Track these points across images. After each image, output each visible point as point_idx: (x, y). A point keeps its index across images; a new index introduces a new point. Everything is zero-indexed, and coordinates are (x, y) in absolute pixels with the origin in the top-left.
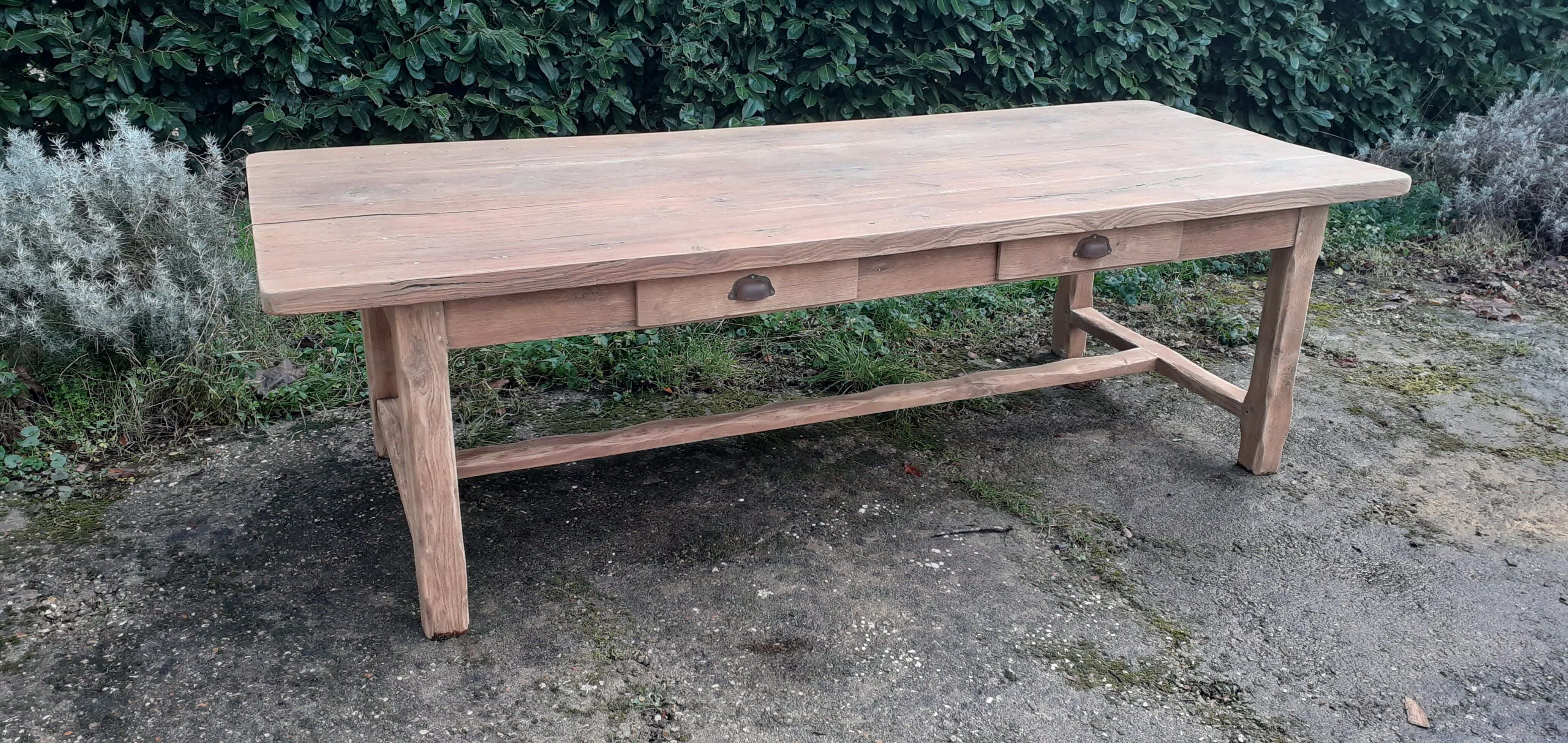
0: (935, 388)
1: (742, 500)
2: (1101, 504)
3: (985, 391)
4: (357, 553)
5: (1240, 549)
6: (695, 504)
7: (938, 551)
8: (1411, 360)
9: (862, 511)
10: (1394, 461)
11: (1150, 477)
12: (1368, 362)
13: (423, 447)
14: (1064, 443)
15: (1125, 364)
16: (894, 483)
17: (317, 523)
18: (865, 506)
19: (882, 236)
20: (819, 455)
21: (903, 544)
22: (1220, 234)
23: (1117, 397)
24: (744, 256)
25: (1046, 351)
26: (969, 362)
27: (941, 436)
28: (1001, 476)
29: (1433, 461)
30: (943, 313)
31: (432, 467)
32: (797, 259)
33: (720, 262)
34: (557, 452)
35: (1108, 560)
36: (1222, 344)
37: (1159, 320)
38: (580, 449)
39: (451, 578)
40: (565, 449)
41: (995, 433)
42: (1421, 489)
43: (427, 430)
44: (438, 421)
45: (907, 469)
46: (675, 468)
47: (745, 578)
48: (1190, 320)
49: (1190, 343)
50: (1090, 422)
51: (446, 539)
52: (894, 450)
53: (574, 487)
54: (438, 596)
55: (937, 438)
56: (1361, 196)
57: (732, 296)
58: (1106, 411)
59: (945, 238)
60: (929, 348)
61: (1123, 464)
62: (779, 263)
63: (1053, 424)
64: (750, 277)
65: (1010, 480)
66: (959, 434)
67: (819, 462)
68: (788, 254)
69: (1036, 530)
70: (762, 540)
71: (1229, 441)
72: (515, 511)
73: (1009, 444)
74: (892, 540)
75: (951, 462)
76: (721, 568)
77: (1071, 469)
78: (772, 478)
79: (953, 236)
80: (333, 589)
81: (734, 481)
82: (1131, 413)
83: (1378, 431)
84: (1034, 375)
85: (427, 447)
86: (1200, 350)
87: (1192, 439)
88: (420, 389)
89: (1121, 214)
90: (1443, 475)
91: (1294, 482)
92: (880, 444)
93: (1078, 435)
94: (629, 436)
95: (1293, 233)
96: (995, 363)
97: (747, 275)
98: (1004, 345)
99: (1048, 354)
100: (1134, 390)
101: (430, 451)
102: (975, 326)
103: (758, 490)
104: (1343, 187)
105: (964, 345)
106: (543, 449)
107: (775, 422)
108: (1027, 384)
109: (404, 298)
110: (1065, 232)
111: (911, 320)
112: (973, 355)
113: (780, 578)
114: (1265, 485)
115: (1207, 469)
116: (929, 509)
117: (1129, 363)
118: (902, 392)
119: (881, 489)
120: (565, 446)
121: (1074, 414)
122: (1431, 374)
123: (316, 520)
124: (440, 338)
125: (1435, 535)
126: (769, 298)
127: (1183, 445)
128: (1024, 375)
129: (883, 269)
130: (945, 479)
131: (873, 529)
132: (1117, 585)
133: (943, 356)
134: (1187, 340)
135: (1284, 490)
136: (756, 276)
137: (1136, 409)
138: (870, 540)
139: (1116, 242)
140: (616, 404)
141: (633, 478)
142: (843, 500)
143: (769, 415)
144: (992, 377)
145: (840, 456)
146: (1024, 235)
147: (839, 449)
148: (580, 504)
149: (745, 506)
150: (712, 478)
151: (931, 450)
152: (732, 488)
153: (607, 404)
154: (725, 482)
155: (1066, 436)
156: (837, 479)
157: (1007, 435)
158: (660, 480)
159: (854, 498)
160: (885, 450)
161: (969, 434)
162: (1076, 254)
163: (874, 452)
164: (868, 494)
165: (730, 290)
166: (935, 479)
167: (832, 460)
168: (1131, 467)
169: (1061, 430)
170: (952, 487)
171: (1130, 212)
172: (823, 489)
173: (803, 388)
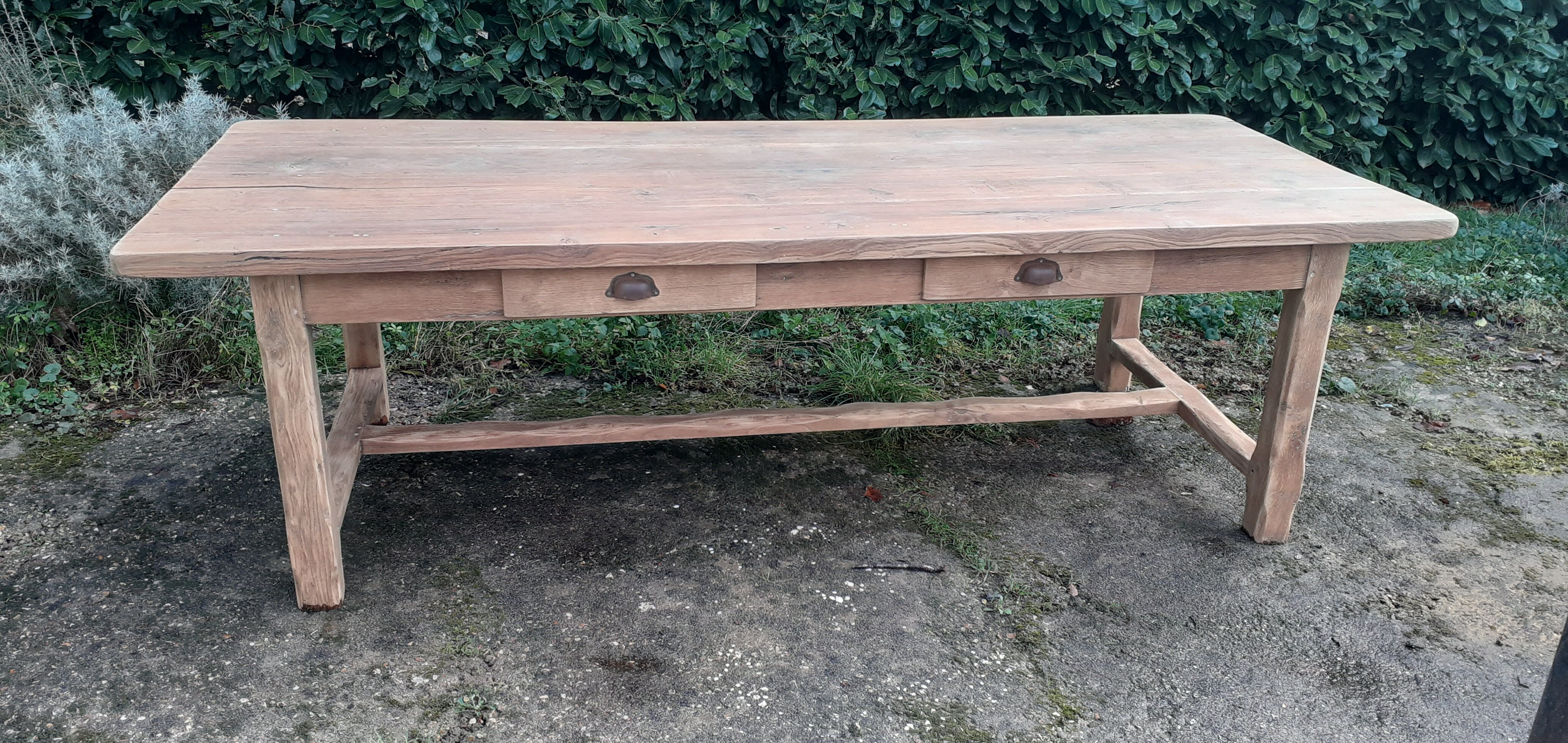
0: (910, 410)
1: (677, 506)
2: (1060, 555)
3: (967, 419)
5: (1195, 624)
6: (627, 505)
7: (851, 584)
8: (1517, 431)
9: (794, 532)
10: (1436, 546)
12: (1463, 428)
14: (1054, 483)
16: (845, 506)
17: (266, 483)
18: (800, 528)
19: (777, 243)
20: (782, 468)
21: (818, 573)
22: (1206, 267)
23: (1142, 440)
24: (616, 252)
26: (997, 385)
28: (966, 510)
29: (1485, 552)
30: (987, 331)
31: (293, 439)
32: (677, 260)
33: (588, 256)
35: (1035, 617)
38: (512, 437)
39: (318, 551)
40: (496, 435)
41: (984, 465)
42: (1453, 582)
43: (286, 403)
44: (297, 394)
45: (867, 493)
46: (628, 466)
47: (635, 589)
50: (1097, 463)
51: (312, 513)
52: (863, 471)
53: (520, 475)
55: (917, 463)
56: (1387, 236)
57: (609, 294)
58: (1120, 454)
59: (851, 250)
60: (957, 367)
61: (1110, 514)
62: (656, 262)
63: (1054, 461)
64: (629, 274)
65: (973, 517)
67: (779, 476)
68: (667, 254)
69: (972, 575)
70: (675, 550)
73: (993, 478)
74: (808, 567)
75: (918, 490)
76: (617, 575)
77: (1047, 513)
78: (720, 488)
79: (861, 248)
80: (243, 549)
81: (679, 485)
82: (1149, 459)
83: (1434, 508)
85: (287, 418)
87: (1204, 495)
88: (278, 361)
89: (1068, 237)
90: (1489, 569)
91: (1299, 556)
93: (1075, 477)
95: (1303, 274)
96: (1024, 389)
97: (626, 273)
98: (1041, 372)
100: (1165, 433)
101: (291, 424)
103: (699, 498)
104: (1362, 225)
105: (998, 367)
106: (475, 433)
107: (724, 430)
108: (1018, 415)
109: (248, 269)
110: (998, 253)
111: (942, 336)
112: (1004, 379)
113: (670, 593)
114: (1262, 556)
115: (1204, 529)
116: (867, 538)
117: (1145, 403)
118: (875, 411)
119: (827, 511)
120: (497, 432)
121: (1083, 453)
122: (1534, 450)
123: (266, 480)
124: (296, 312)
125: (1443, 638)
126: (653, 298)
127: (1190, 500)
128: (1016, 405)
130: (904, 508)
131: (795, 553)
132: (1030, 647)
133: (971, 377)
135: (1283, 564)
136: (636, 274)
137: (1157, 454)
138: (785, 564)
139: (1069, 268)
140: (605, 394)
141: (581, 471)
142: (780, 519)
143: (721, 421)
144: (979, 405)
145: (803, 472)
146: (946, 252)
147: (806, 464)
148: (517, 492)
149: (677, 513)
150: (659, 480)
151: (904, 475)
152: (673, 493)
153: (595, 394)
154: (670, 486)
155: (1060, 476)
156: (787, 496)
157: (996, 469)
158: (607, 477)
159: (794, 517)
160: (854, 470)
161: (955, 463)
162: (1018, 278)
163: (841, 471)
164: (810, 515)
165: (608, 286)
166: (892, 506)
167: (793, 475)
168: (1117, 518)
169: (1059, 469)
170: (905, 518)
171: (1079, 235)
172: (766, 504)
173: (801, 396)
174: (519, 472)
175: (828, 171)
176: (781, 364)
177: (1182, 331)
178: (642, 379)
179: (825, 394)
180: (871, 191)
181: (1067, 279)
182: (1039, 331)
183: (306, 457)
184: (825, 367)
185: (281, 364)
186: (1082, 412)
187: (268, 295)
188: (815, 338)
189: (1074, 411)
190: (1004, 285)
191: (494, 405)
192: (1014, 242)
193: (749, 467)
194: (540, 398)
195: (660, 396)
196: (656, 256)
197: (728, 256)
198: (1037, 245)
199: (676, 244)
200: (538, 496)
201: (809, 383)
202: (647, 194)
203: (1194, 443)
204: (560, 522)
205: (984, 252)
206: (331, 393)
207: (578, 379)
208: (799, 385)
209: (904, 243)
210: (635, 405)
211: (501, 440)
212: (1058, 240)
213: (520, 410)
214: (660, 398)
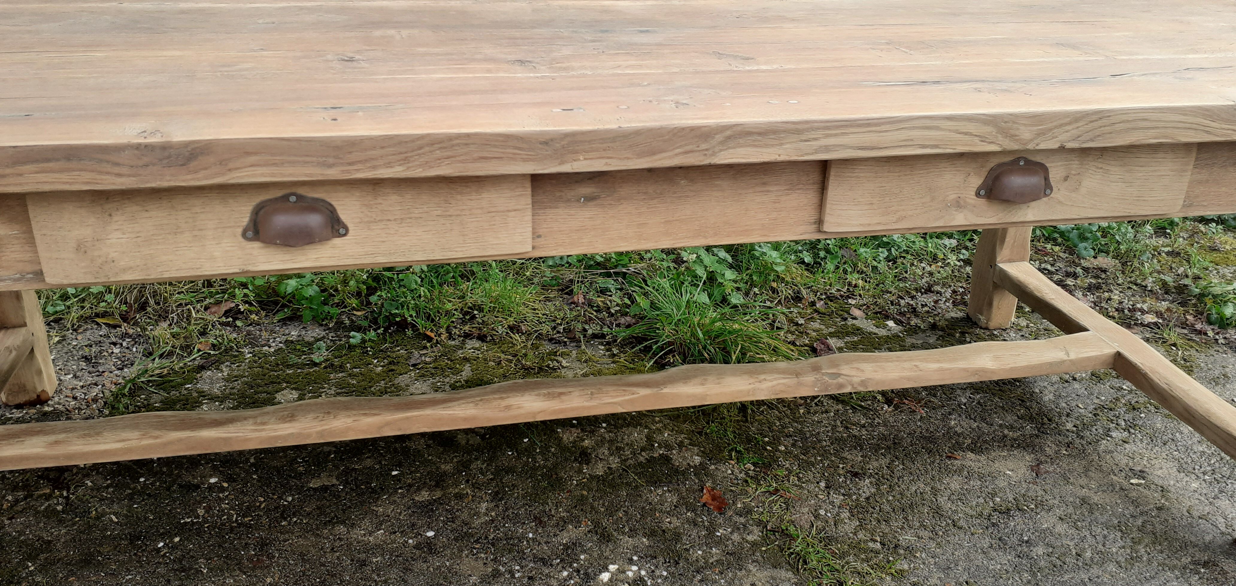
0: (762, 377)
1: (431, 534)
3: (841, 386)
6: (358, 533)
9: (605, 577)
11: (1088, 554)
14: (959, 471)
15: (1066, 358)
16: (676, 522)
18: (613, 568)
20: (584, 456)
23: (1051, 396)
24: (248, 154)
25: (960, 315)
26: (850, 322)
27: (776, 441)
28: (849, 526)
30: (828, 251)
32: (374, 168)
33: (193, 164)
36: (1210, 323)
37: (1120, 281)
40: (156, 438)
41: (858, 444)
45: (706, 498)
46: (369, 462)
48: (1164, 284)
49: (1164, 319)
50: (1005, 436)
52: (697, 460)
53: (213, 480)
55: (768, 443)
57: (250, 234)
58: (1031, 419)
59: (704, 146)
60: (798, 298)
61: (1047, 521)
62: (334, 173)
63: (950, 434)
64: (286, 198)
65: (861, 536)
66: (804, 439)
67: (580, 471)
71: (1221, 492)
73: (876, 464)
75: (777, 490)
77: (962, 523)
78: (496, 497)
79: (722, 143)
81: (438, 494)
82: (1069, 426)
84: (923, 365)
86: (1178, 330)
87: (1160, 483)
89: (1077, 120)
92: (681, 445)
93: (983, 458)
94: (264, 424)
96: (885, 326)
97: (279, 193)
98: (902, 302)
99: (962, 319)
100: (1076, 385)
102: (869, 271)
103: (465, 516)
105: (848, 297)
106: (125, 435)
107: (502, 414)
108: (909, 379)
111: (778, 260)
112: (856, 312)
115: (1185, 545)
117: (1073, 356)
118: (711, 378)
119: (651, 534)
121: (983, 420)
126: (337, 241)
127: (1146, 492)
128: (907, 365)
129: (590, 199)
130: (759, 523)
133: (816, 311)
134: (1159, 314)
136: (300, 198)
137: (1077, 419)
139: (1064, 174)
140: (351, 348)
141: (301, 474)
142: (585, 552)
143: (495, 403)
144: (856, 365)
145: (615, 462)
146: (872, 148)
147: (619, 449)
148: (201, 512)
149: (429, 547)
150: (410, 486)
151: (754, 464)
152: (427, 509)
153: (340, 348)
154: (424, 496)
155: (964, 458)
156: (592, 507)
157: (876, 449)
158: (335, 481)
159: (603, 547)
160: (685, 458)
161: (820, 441)
162: (982, 192)
163: (666, 459)
164: (627, 542)
165: (245, 220)
166: (742, 520)
167: (600, 470)
168: (1061, 528)
169: (958, 447)
170: (765, 538)
171: (1094, 117)
172: (562, 524)
173: (608, 343)
174: (211, 476)
175: (647, 31)
176: (581, 300)
177: (1049, 246)
178: (403, 325)
179: (640, 340)
180: (719, 55)
181: (1060, 192)
182: (889, 250)
184: (638, 305)
186: (993, 372)
188: (624, 266)
189: (984, 371)
190: (959, 205)
191: (202, 368)
192: (989, 129)
193: (539, 458)
194: (265, 355)
195: (425, 348)
196: (331, 160)
197: (475, 160)
198: (1026, 134)
199: (371, 139)
200: (230, 516)
201: (618, 325)
202: (351, 60)
203: (1117, 399)
204: (254, 569)
205: (936, 146)
207: (322, 325)
208: (606, 330)
209: (798, 132)
210: (390, 363)
212: (1061, 125)
213: (235, 373)
214: (424, 352)
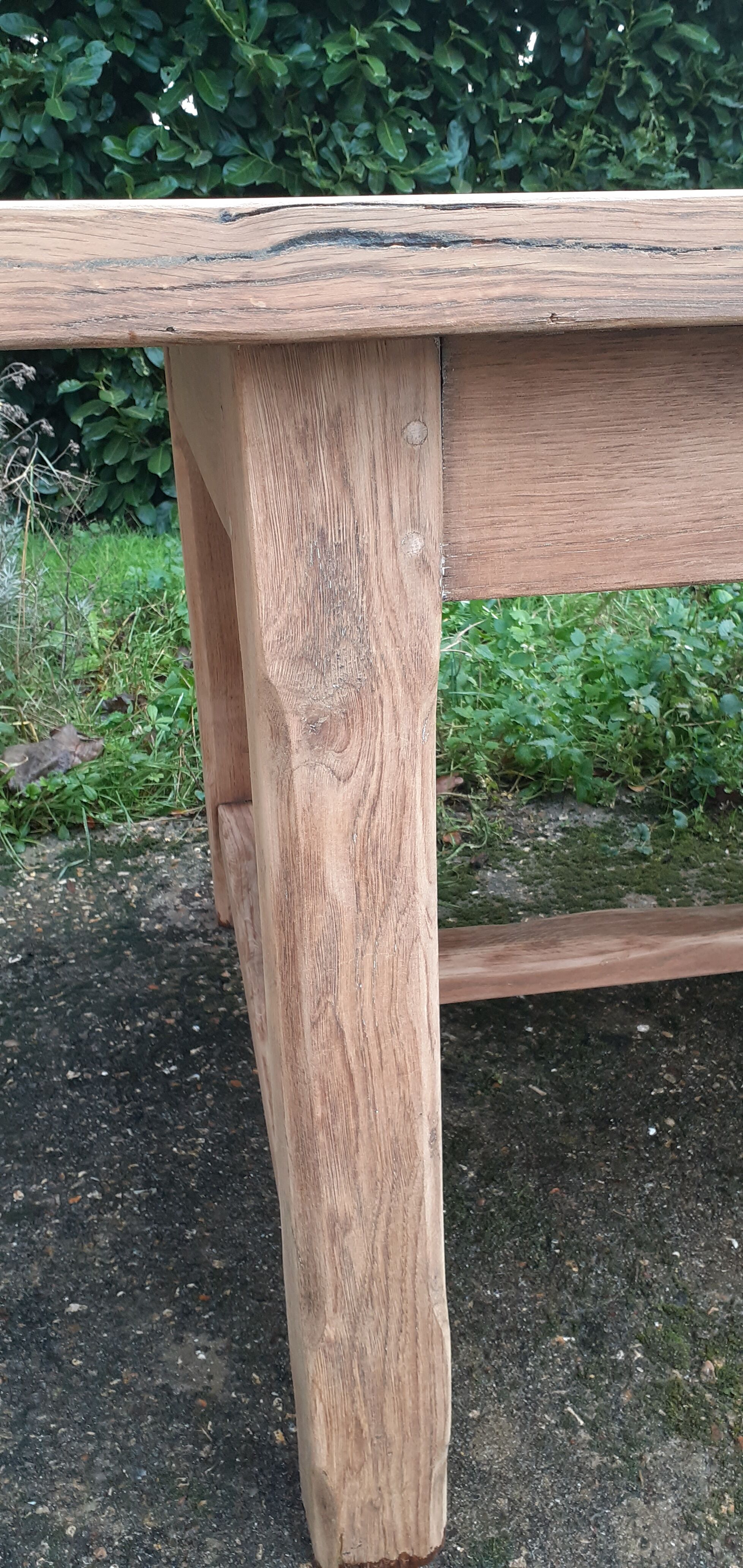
4: (147, 1184)
13: (330, 984)
17: (72, 1084)
31: (361, 1054)
34: (635, 955)
38: (688, 950)
39: (401, 1409)
43: (348, 920)
44: (389, 884)
51: (394, 1295)
54: (356, 1460)
72: (516, 1085)
80: (74, 1307)
85: (344, 980)
88: (331, 758)
101: (357, 997)
120: (650, 940)
123: (71, 1075)
124: (416, 544)
153: (659, 834)
174: (635, 1022)
183: (396, 1111)
185: (342, 771)
187: (312, 469)
194: (552, 848)
206: (141, 859)
211: (664, 958)
213: (530, 873)
